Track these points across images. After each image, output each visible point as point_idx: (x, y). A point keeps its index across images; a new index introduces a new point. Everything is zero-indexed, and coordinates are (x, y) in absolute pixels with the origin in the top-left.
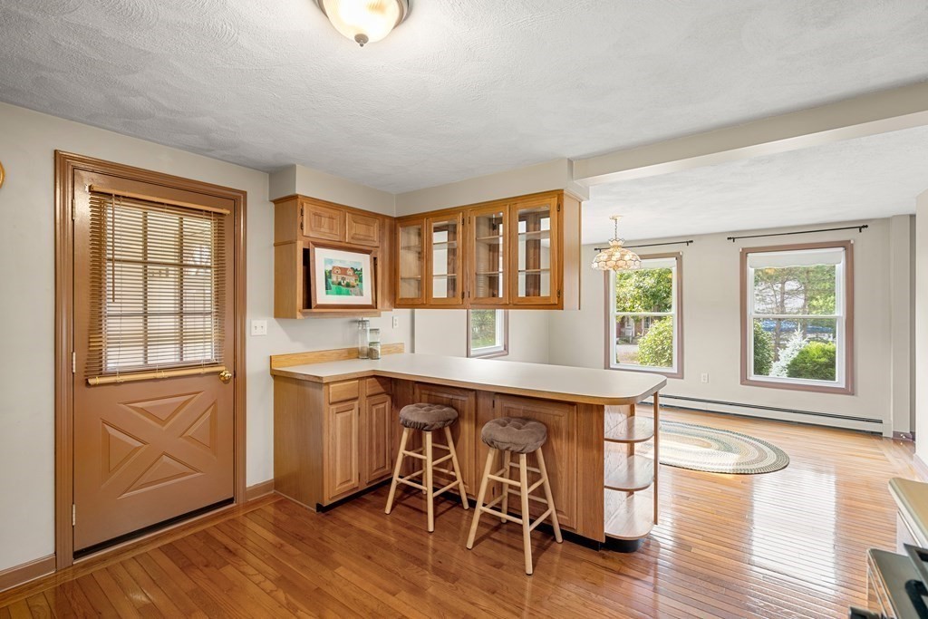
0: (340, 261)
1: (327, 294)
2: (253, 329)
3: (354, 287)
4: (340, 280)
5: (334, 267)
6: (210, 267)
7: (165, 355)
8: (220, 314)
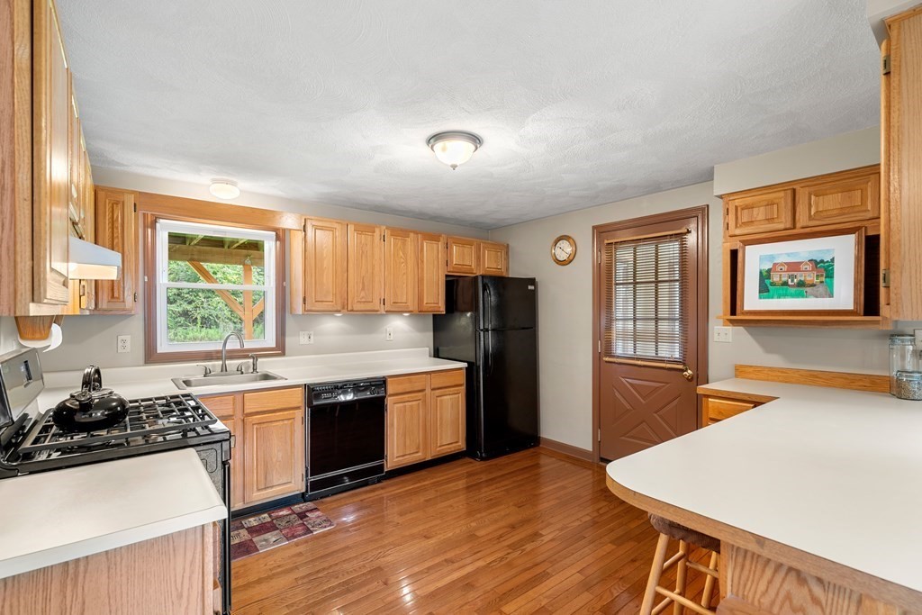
0: (788, 255)
1: (760, 298)
2: (716, 335)
3: (813, 285)
4: (784, 279)
5: (775, 265)
6: (677, 281)
7: (646, 350)
8: (683, 319)
